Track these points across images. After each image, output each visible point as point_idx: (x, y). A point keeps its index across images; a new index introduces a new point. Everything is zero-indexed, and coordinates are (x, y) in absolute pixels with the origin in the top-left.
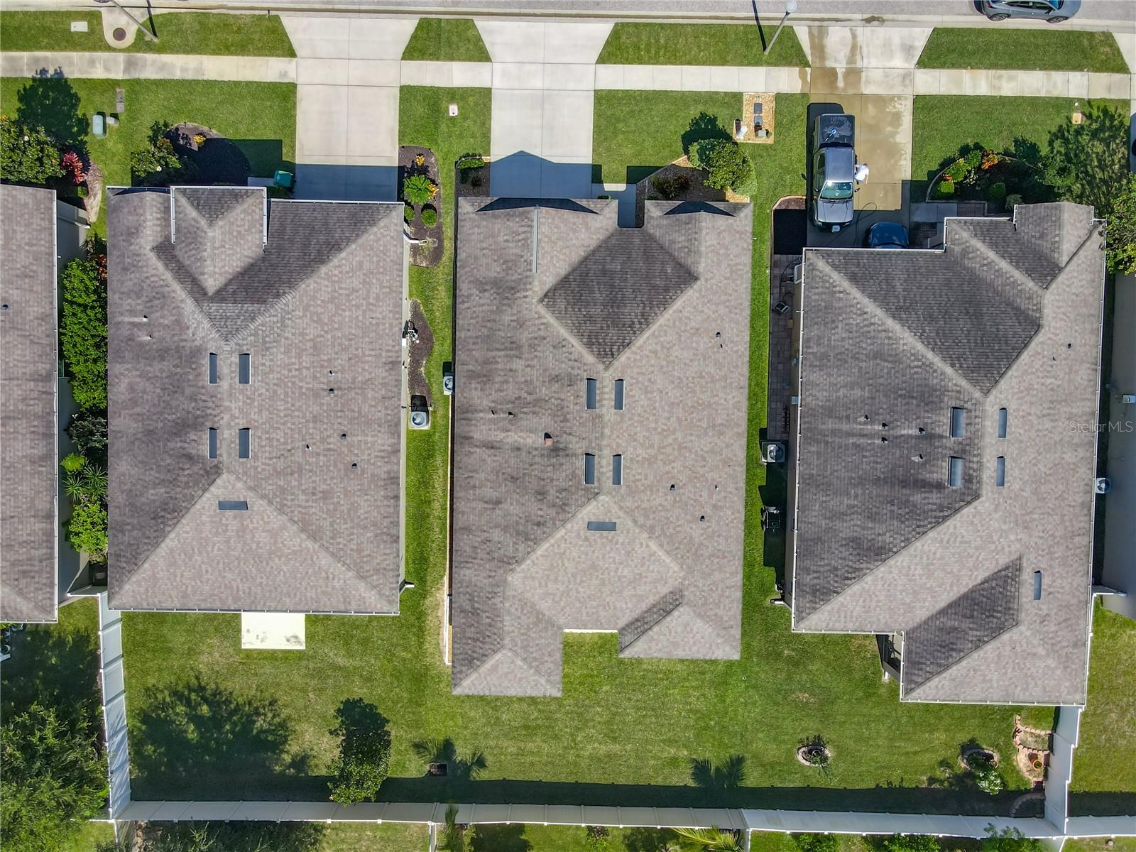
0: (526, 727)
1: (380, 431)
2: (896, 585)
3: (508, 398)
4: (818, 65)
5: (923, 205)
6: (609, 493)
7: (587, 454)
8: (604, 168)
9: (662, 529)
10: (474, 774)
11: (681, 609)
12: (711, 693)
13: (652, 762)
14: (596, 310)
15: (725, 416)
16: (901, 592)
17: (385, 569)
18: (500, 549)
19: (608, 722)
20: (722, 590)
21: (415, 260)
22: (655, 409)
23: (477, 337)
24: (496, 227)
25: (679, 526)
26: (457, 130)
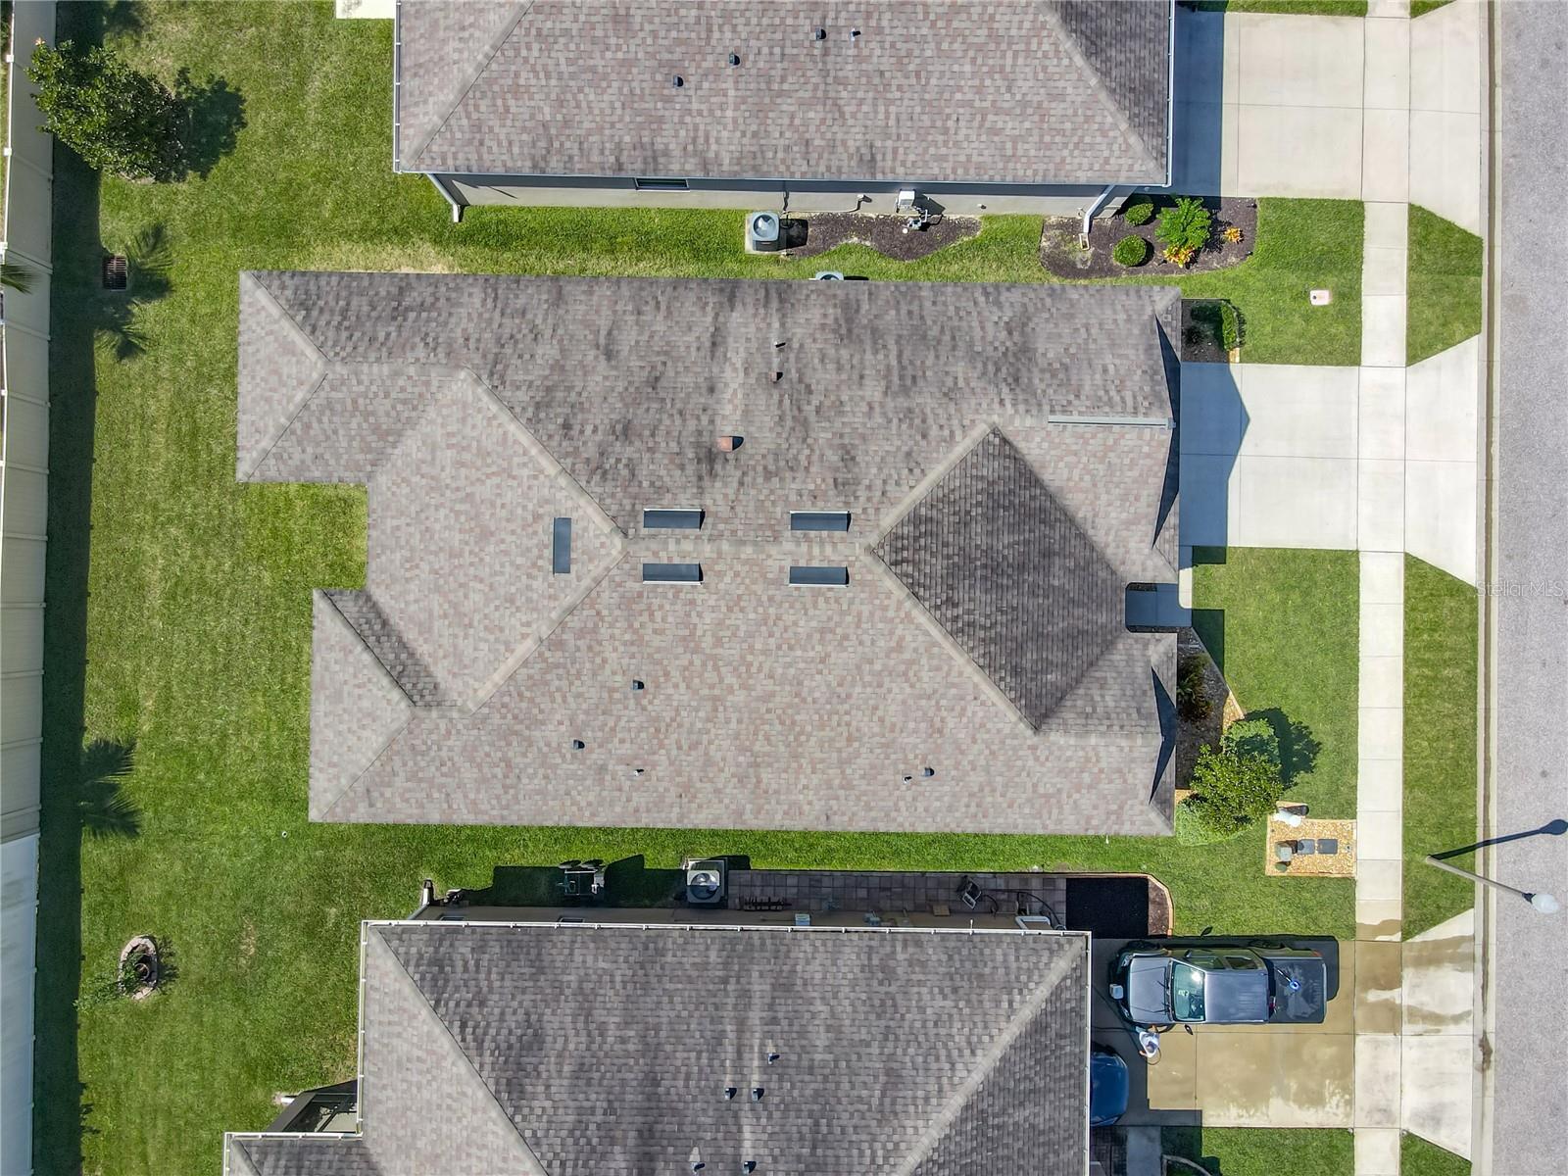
0: (194, 433)
1: (744, 134)
2: (449, 1120)
3: (808, 372)
4: (1405, 954)
5: (1158, 1150)
6: (626, 555)
7: (702, 515)
8: (1222, 568)
9: (557, 666)
10: (105, 338)
11: (403, 705)
12: (256, 772)
13: (128, 666)
14: (978, 534)
15: (774, 786)
16: (437, 1131)
17: (481, 143)
18: (520, 357)
19: (202, 583)
20: (443, 786)
21: (1052, 226)
22: (791, 648)
23: (922, 318)
24: (1131, 352)
25: (564, 698)
26: (1286, 301)
